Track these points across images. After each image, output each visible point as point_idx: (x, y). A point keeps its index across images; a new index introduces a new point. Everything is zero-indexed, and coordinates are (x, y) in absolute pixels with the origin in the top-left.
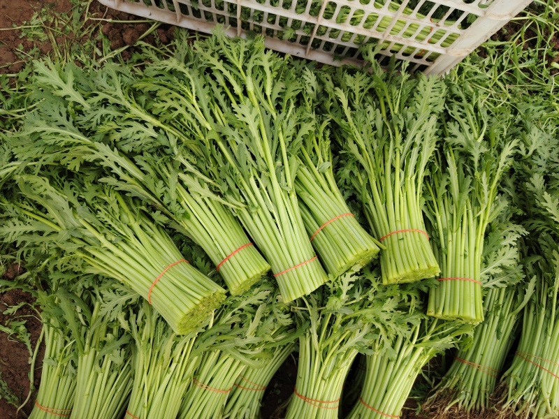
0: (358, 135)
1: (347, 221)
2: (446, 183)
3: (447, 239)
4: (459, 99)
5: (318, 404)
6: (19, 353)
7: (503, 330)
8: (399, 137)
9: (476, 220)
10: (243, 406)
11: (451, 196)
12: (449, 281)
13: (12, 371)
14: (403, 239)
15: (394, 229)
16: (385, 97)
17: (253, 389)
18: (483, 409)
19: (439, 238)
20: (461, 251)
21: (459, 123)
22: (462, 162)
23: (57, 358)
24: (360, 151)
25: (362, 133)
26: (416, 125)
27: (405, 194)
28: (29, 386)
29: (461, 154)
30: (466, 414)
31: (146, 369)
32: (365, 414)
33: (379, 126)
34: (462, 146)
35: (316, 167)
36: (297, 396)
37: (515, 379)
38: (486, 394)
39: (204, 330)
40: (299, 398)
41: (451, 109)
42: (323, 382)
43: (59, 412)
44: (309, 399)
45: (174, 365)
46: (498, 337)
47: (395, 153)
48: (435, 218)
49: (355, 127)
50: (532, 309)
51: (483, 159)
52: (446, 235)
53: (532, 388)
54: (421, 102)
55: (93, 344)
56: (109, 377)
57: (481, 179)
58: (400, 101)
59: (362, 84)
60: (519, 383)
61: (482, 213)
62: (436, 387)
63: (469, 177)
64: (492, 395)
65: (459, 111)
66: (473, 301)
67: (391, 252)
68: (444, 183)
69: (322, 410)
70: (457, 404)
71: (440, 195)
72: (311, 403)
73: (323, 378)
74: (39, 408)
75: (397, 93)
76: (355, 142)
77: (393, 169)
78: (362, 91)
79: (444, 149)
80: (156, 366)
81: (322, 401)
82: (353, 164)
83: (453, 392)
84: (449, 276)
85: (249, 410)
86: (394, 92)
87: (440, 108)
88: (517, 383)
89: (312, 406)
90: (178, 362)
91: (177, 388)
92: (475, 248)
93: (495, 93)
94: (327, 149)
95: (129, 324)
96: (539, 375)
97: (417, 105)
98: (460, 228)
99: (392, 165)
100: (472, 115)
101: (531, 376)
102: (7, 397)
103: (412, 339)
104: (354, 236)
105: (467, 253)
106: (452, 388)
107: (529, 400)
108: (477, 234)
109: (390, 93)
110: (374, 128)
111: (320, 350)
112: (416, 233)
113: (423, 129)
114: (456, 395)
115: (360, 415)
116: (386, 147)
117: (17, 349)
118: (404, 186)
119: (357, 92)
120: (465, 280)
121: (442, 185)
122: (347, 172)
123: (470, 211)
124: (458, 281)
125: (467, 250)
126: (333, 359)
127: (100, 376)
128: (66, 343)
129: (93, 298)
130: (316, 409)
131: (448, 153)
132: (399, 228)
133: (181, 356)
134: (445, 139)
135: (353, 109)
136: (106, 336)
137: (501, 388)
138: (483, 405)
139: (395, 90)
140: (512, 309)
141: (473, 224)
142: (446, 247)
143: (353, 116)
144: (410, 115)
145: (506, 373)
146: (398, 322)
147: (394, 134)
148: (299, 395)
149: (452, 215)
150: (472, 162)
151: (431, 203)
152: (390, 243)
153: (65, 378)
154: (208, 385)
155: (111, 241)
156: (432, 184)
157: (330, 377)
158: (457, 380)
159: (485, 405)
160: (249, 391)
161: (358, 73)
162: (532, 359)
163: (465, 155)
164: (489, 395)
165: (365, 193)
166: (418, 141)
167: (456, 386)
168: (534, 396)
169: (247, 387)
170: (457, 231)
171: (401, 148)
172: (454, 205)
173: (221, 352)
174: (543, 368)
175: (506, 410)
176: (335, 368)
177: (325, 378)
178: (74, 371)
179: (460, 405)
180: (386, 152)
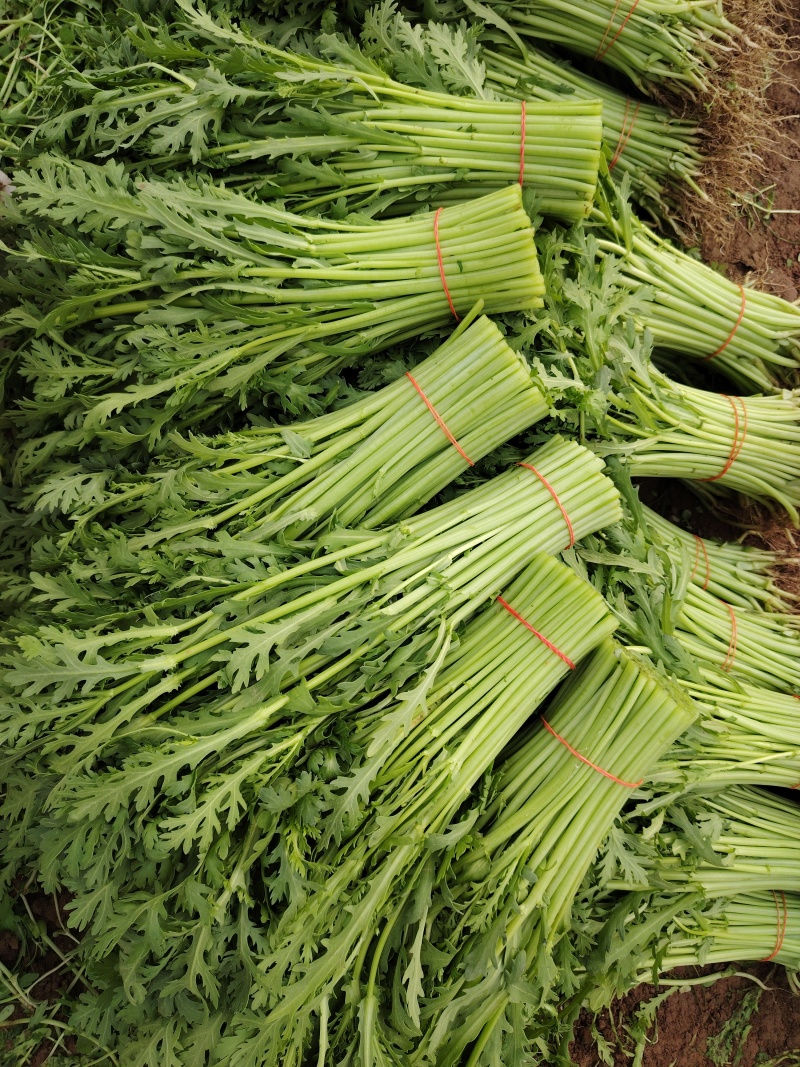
0: (205, 365)
1: (435, 386)
2: (307, 163)
3: (436, 167)
4: (79, 124)
5: (740, 435)
6: (675, 1014)
7: (557, 81)
8: (211, 269)
9: (386, 104)
10: (735, 575)
11: (337, 153)
12: (527, 167)
13: (705, 1018)
14: (459, 262)
15: (435, 283)
16: (98, 304)
17: (705, 560)
18: (700, 130)
19: (431, 185)
20: (462, 138)
21: (155, 125)
22: (249, 125)
23: (698, 941)
24: (245, 360)
25: (198, 356)
26: (176, 228)
27: (350, 257)
28: (727, 980)
29: (226, 127)
30: (708, 163)
31: (734, 765)
32: (740, 347)
33: (184, 316)
34: (211, 123)
35: (299, 464)
36: (725, 476)
37: (652, 64)
38: (671, 124)
39: (660, 663)
40: (729, 470)
41: (109, 144)
42: (705, 426)
43: (781, 913)
44: (733, 452)
45: (723, 713)
46: (570, 92)
47: (251, 278)
48: (385, 192)
49: (182, 375)
50: (518, 16)
51: (240, 75)
52: (424, 169)
53: (671, 33)
54: (109, 215)
55: (683, 877)
56: (736, 834)
57: (294, 83)
58: (107, 266)
59: (56, 361)
60: (660, 57)
61: (371, 89)
62: (657, 219)
63: (289, 110)
64: (673, 113)
65: (114, 125)
66: (567, 119)
67: (487, 288)
68: (307, 168)
69: (751, 426)
70: (692, 177)
71: (335, 179)
72: (740, 447)
73: (699, 427)
74: (780, 952)
75: (87, 273)
76: (223, 373)
77: (290, 283)
78: (78, 361)
79: (219, 167)
80: (725, 747)
81: (736, 427)
82: (273, 376)
83: (670, 187)
84: (514, 166)
85: (739, 564)
86: (86, 281)
87: (116, 169)
88: (660, 61)
89: (745, 445)
90: (714, 703)
91: (753, 700)
92: (447, 108)
93: (17, 50)
94: (246, 440)
95: (655, 813)
96: (647, 17)
97: (118, 224)
98: (412, 137)
99: (279, 287)
100: (122, 95)
101: (645, 31)
102: (747, 1015)
103: (618, 256)
104: (472, 367)
105: (466, 125)
106: (660, 188)
107: (694, 41)
108: (416, 103)
109: (89, 290)
110: (188, 327)
111: (655, 434)
112: (443, 232)
113: (185, 212)
114: (676, 181)
115: (740, 357)
116: (236, 298)
117: (669, 1019)
118: (329, 259)
119: (81, 373)
120: (522, 133)
121: (311, 173)
122: (295, 390)
123: (369, 113)
124: (528, 147)
125: (458, 125)
126: (668, 407)
127: (740, 851)
128: (676, 931)
129: (601, 896)
130: (748, 437)
131: (231, 156)
132: (434, 270)
133: (703, 701)
134: (195, 161)
135: (132, 379)
136: (679, 856)
137: (661, 92)
138: (693, 131)
139: (79, 280)
140: (520, 57)
141: (394, 110)
142: (454, 169)
143: (152, 378)
144: (149, 242)
145: (637, 81)
146: (598, 278)
147: (201, 281)
148: (724, 472)
149: (381, 153)
150: (250, 101)
151: (353, 199)
152: (465, 292)
153: (729, 916)
154: (728, 644)
155: (530, 889)
156: (305, 197)
157: (698, 414)
158: (647, 177)
159: (691, 126)
160: (711, 567)
161: (22, 372)
162: (617, 26)
163: (232, 117)
164: (673, 117)
165: (345, 347)
166: (219, 225)
167: (658, 180)
168: (684, 29)
169: (704, 571)
170: (417, 144)
171: (240, 264)
172: (359, 148)
173: (677, 628)
174: (634, 7)
175: (710, 85)
176: (681, 402)
177: (698, 422)
178: (719, 903)
179: (697, 173)
180: (247, 300)
